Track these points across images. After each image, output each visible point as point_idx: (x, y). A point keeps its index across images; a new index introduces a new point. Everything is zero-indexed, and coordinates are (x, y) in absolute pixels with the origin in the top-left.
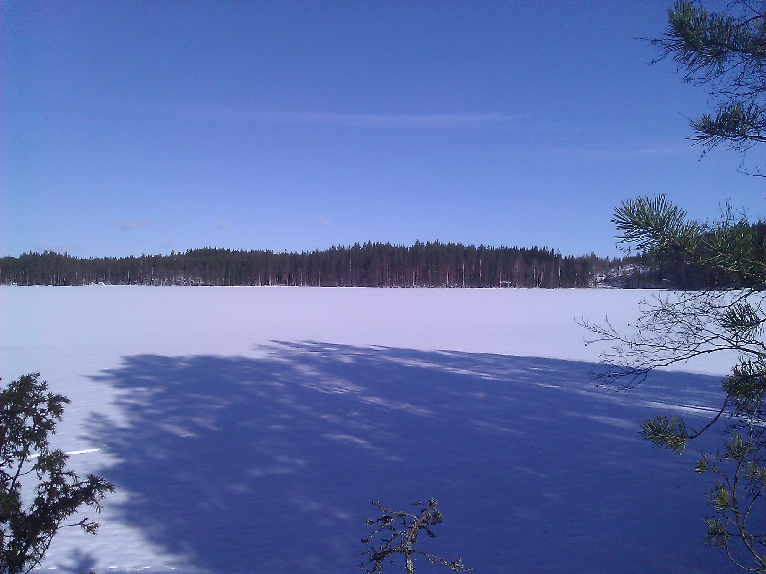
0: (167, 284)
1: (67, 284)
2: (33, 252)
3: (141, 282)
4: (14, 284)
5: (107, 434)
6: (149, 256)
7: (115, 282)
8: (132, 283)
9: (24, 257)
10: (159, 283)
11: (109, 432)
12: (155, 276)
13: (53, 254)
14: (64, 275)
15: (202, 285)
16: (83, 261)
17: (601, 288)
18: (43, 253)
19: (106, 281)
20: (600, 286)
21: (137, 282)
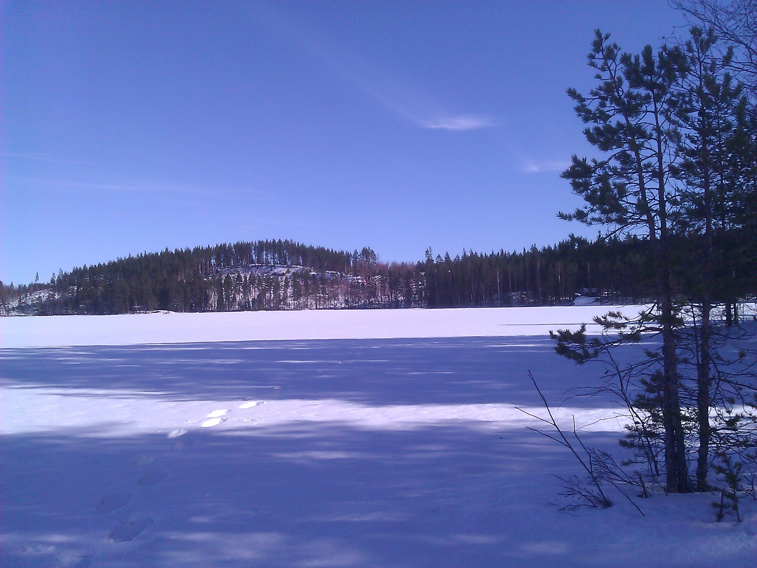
17: (14, 316)
20: (13, 314)
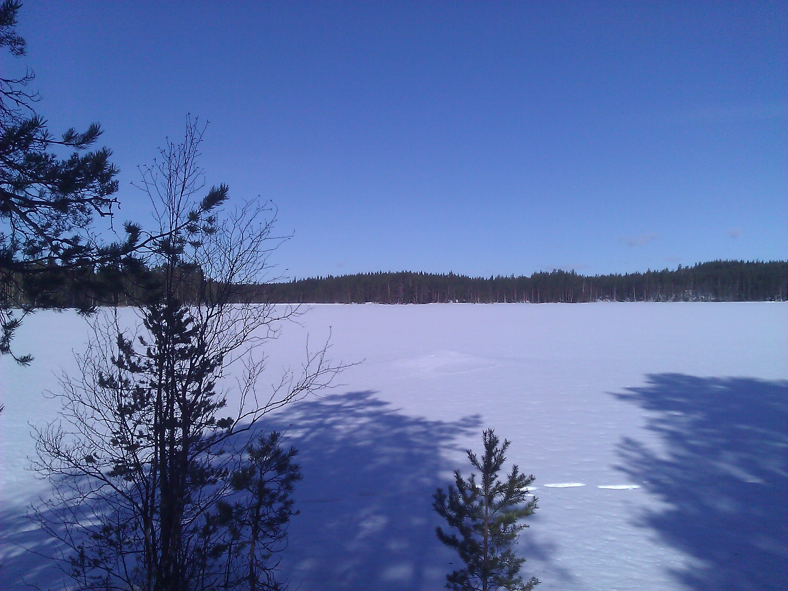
0: (675, 300)
1: (574, 302)
2: (543, 271)
3: (647, 298)
4: (527, 302)
5: (647, 468)
6: (655, 271)
7: (621, 299)
8: (639, 300)
9: (535, 276)
10: (666, 300)
11: (648, 464)
12: (661, 293)
13: (561, 273)
14: (572, 293)
15: (713, 301)
16: (589, 280)
18: (552, 272)
19: (612, 299)
21: (643, 299)
